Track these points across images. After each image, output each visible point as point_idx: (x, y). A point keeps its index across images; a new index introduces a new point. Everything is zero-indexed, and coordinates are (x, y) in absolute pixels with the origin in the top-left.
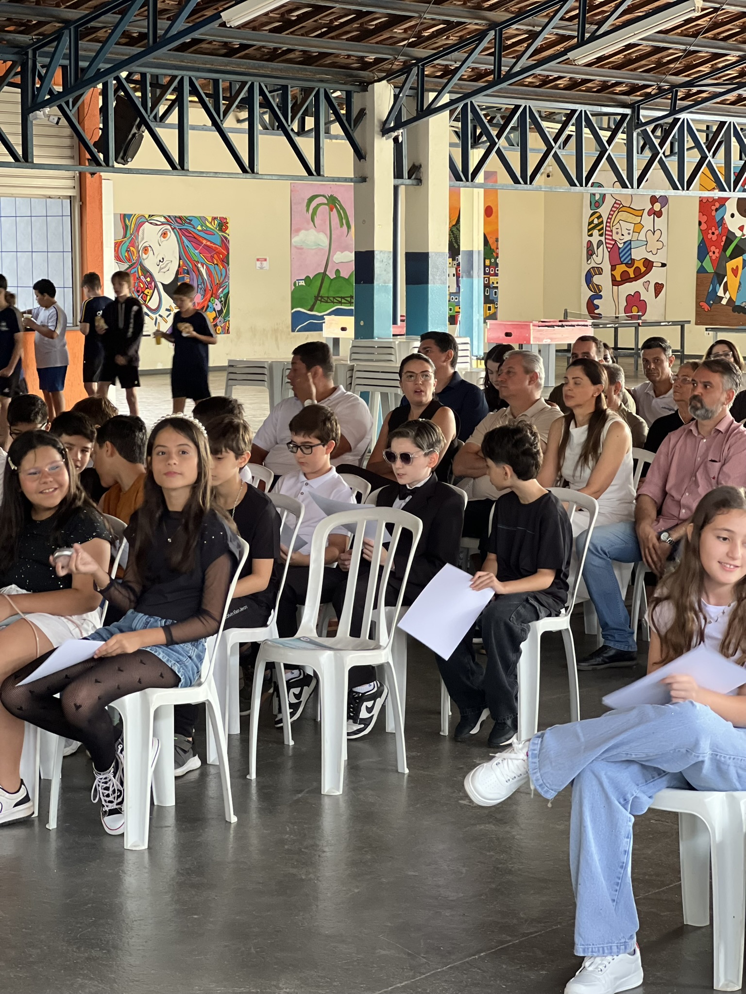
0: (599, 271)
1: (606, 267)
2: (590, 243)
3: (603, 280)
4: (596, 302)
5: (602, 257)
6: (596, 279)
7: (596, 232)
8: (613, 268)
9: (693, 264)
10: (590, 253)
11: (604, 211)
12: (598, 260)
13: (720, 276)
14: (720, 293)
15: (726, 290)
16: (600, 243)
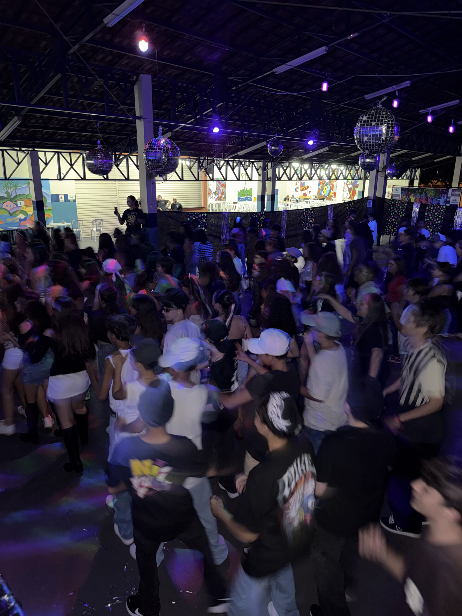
6: (297, 190)
8: (301, 187)
14: (322, 193)
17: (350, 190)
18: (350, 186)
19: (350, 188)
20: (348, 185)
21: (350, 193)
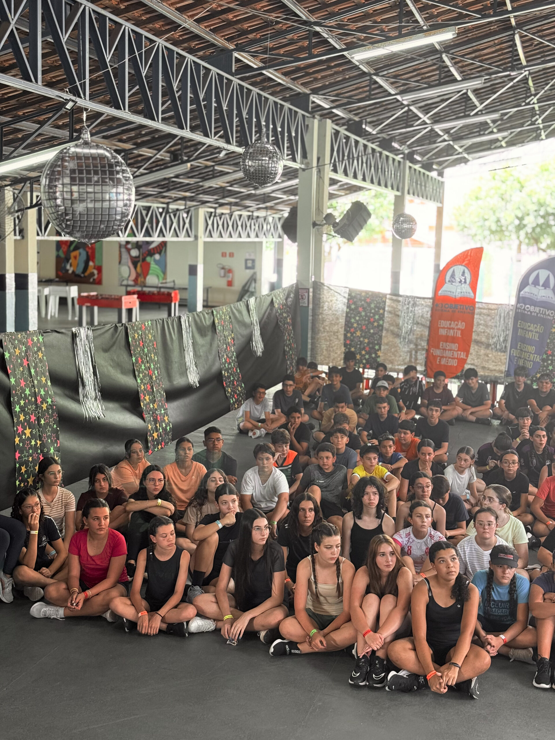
13: (67, 259)
14: (68, 267)
15: (71, 266)
17: (135, 262)
18: (135, 253)
20: (128, 250)
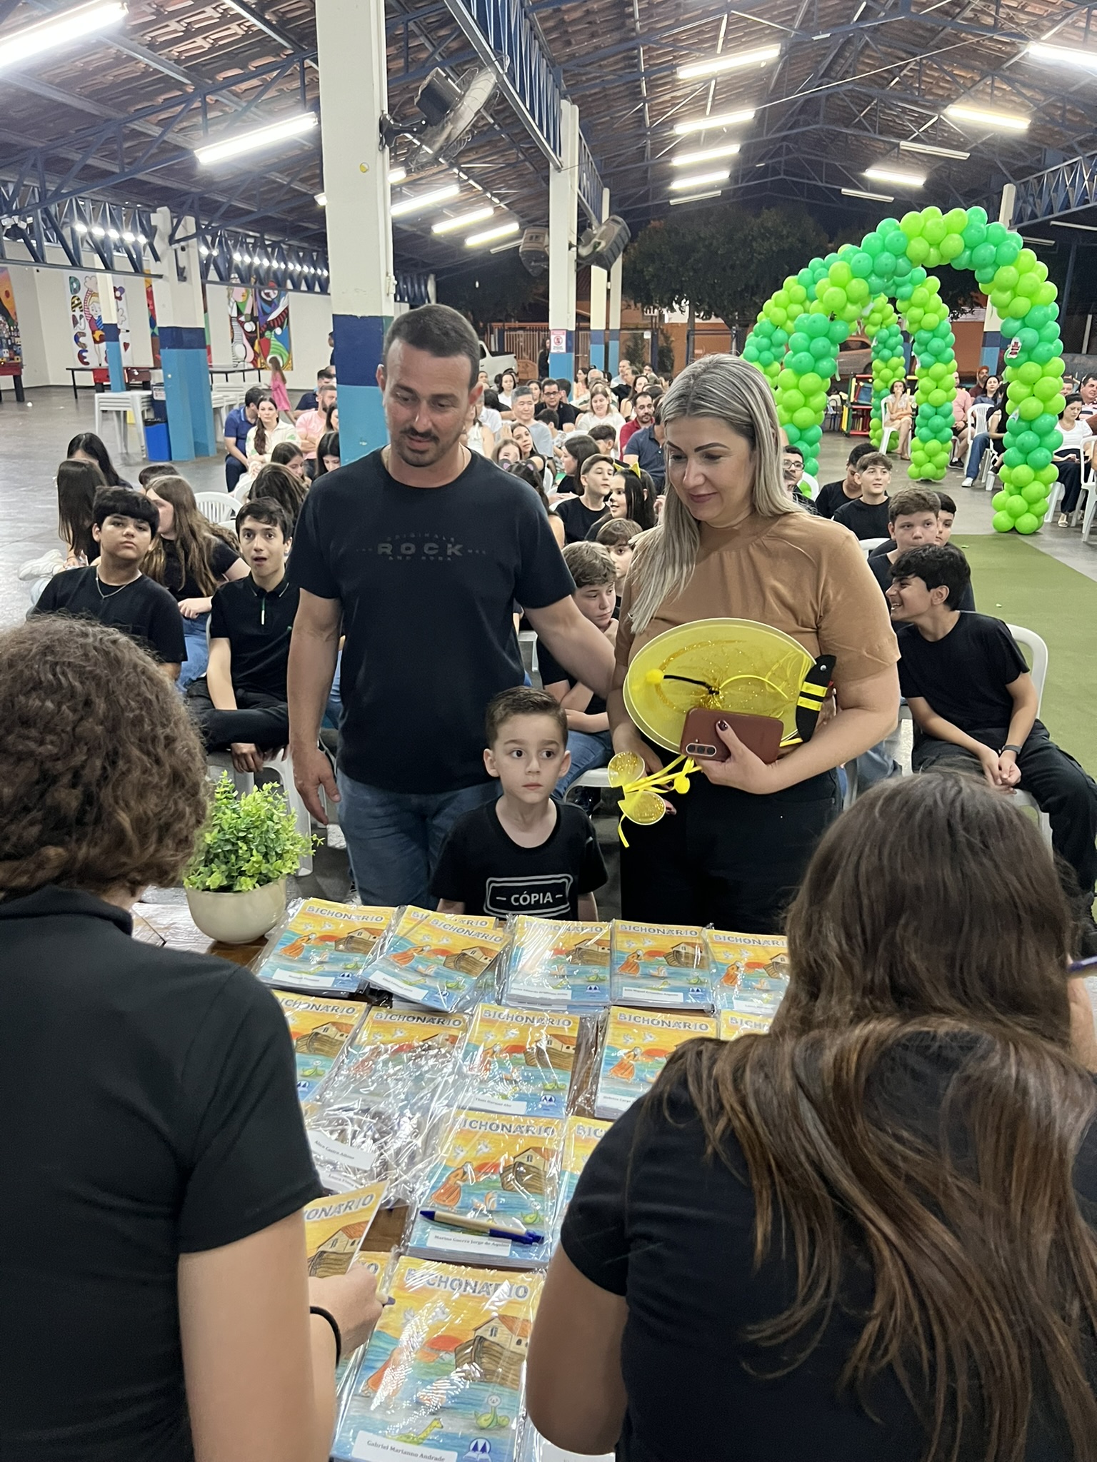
0: (84, 335)
1: (88, 331)
2: (74, 316)
3: (87, 340)
4: (84, 354)
5: (84, 325)
6: (81, 339)
7: (77, 309)
8: (93, 333)
9: (149, 331)
10: (75, 322)
11: (81, 295)
12: (82, 327)
16: (81, 317)
17: (251, 338)
18: (250, 327)
19: (251, 332)
20: (242, 324)
21: (253, 346)
